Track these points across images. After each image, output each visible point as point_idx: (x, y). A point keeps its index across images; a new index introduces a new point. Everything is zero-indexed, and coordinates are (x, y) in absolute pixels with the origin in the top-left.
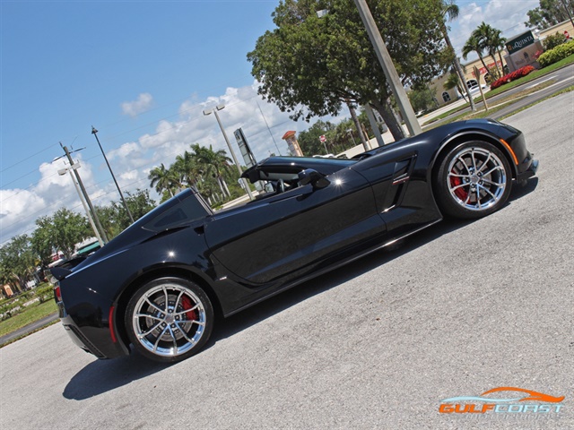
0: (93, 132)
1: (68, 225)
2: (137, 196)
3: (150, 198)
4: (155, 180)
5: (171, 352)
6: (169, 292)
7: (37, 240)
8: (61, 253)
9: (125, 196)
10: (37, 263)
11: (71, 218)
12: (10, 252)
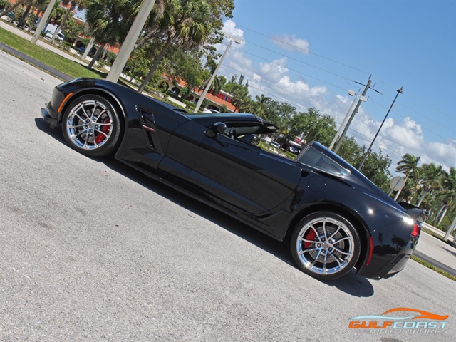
0: (399, 91)
1: (325, 131)
2: (383, 159)
3: (389, 169)
4: (405, 162)
7: (299, 119)
8: (303, 141)
10: (284, 132)
11: (332, 128)
12: (278, 109)
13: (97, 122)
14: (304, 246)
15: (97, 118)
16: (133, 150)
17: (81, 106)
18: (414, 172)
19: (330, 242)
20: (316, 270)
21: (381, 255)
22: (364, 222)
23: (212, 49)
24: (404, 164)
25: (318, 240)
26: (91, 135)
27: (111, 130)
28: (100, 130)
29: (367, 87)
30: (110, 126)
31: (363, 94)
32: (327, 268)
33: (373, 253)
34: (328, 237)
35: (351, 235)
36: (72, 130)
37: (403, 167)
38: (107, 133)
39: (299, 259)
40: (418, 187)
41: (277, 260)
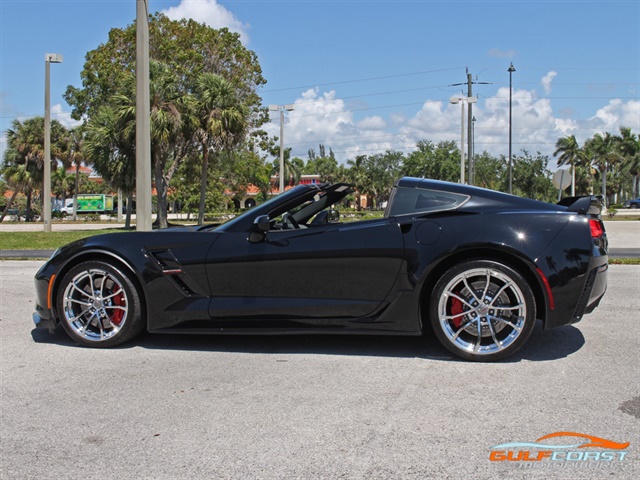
0: (510, 70)
2: (534, 160)
3: (548, 168)
4: (561, 149)
12: (379, 164)
13: (104, 296)
14: (454, 326)
15: (101, 292)
16: (166, 310)
17: (73, 286)
18: (579, 157)
19: (486, 304)
20: (487, 350)
21: (563, 284)
22: (519, 254)
23: (263, 134)
24: (563, 153)
25: (470, 309)
26: (105, 318)
27: (125, 299)
28: (113, 304)
29: (469, 84)
30: (121, 293)
31: (469, 95)
32: (499, 340)
33: (551, 287)
34: (480, 298)
35: (509, 279)
36: (78, 323)
37: (563, 157)
38: (123, 304)
39: (455, 347)
40: (593, 172)
41: (426, 363)
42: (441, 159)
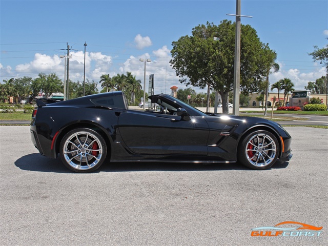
0: (85, 45)
1: (53, 83)
4: (103, 80)
5: (77, 167)
6: (89, 137)
7: (35, 83)
8: (44, 94)
9: (86, 81)
10: (30, 93)
11: (56, 80)
12: (21, 83)
29: (68, 49)
31: (68, 55)
42: (50, 82)
